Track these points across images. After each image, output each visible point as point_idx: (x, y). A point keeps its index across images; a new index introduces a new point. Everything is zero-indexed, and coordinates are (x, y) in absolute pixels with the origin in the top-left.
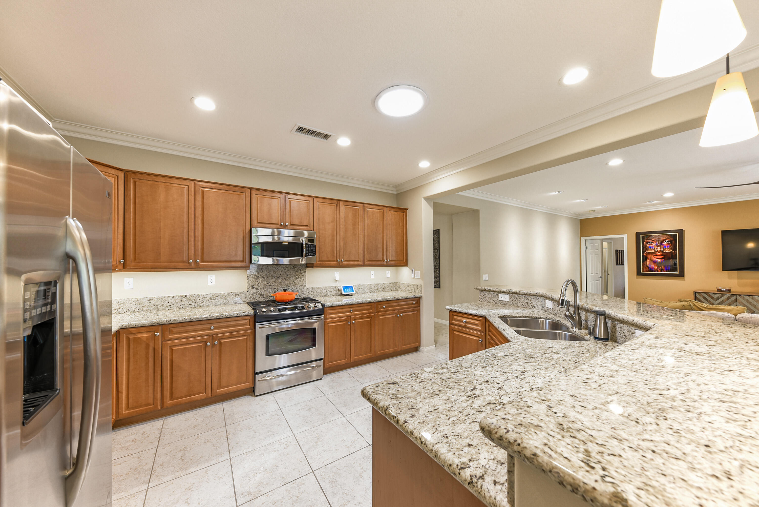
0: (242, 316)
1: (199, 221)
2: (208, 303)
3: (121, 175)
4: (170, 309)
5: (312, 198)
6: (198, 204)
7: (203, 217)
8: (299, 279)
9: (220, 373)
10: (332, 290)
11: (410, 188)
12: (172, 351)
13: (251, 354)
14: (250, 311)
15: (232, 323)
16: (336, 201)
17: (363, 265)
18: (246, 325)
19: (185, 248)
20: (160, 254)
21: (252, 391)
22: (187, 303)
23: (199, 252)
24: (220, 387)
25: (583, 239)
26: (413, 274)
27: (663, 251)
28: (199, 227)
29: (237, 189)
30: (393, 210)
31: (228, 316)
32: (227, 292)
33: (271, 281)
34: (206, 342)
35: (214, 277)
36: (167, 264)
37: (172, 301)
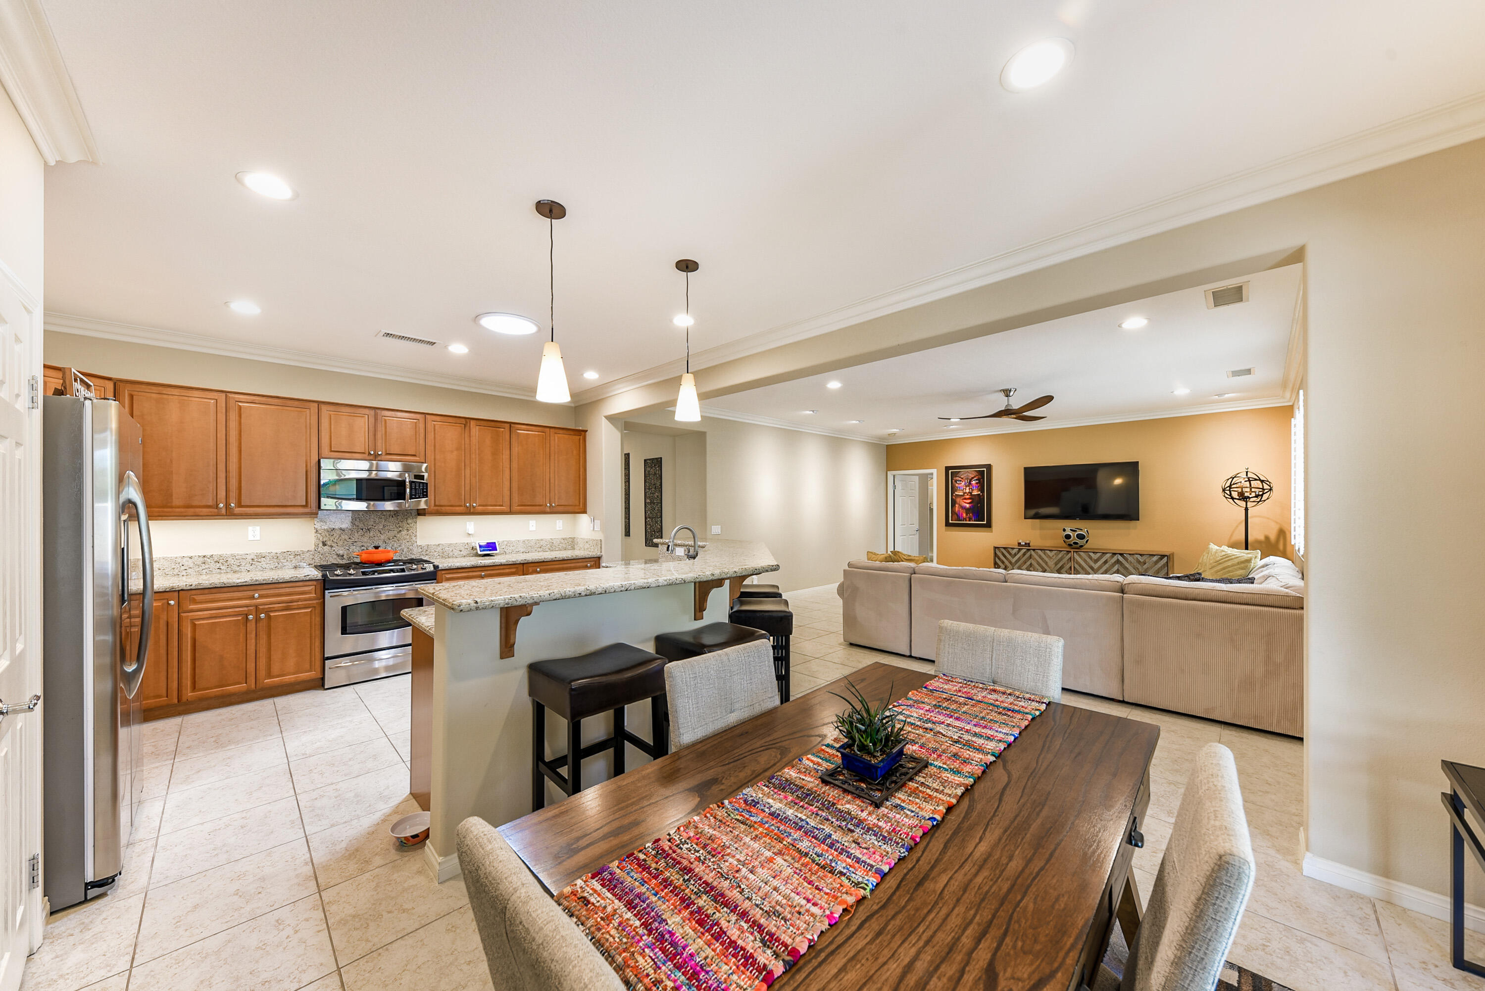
0: (303, 581)
1: (233, 450)
2: (248, 567)
3: (110, 385)
4: (185, 574)
5: (423, 416)
6: (233, 425)
7: (240, 444)
8: (404, 532)
9: (269, 658)
10: (462, 549)
11: (593, 400)
12: (194, 626)
13: (318, 632)
14: (317, 574)
15: (288, 590)
16: (463, 420)
17: (510, 513)
18: (311, 592)
19: (212, 487)
20: (172, 495)
21: (319, 684)
22: (213, 566)
23: (233, 494)
24: (269, 675)
25: (890, 474)
26: (592, 525)
27: (971, 493)
28: (233, 459)
29: (296, 403)
30: (561, 432)
31: (281, 581)
32: (281, 551)
33: (356, 534)
34: (247, 615)
35: (258, 528)
36: (182, 510)
37: (190, 563)
